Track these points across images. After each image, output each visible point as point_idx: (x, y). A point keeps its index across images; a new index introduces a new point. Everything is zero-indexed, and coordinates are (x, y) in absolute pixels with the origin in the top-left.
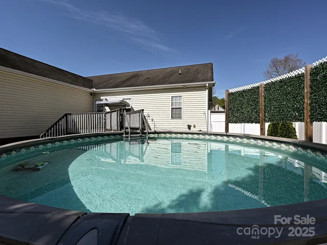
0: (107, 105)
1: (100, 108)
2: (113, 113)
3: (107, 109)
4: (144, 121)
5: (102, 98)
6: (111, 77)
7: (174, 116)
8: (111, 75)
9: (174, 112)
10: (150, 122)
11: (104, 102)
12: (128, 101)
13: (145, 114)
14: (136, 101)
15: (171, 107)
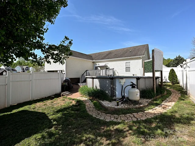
0: (99, 67)
1: (96, 68)
2: (103, 70)
3: (99, 68)
4: (114, 73)
5: (97, 64)
6: (100, 54)
7: (127, 70)
8: (99, 53)
9: (127, 69)
10: (116, 73)
11: (98, 65)
12: (107, 65)
13: (114, 70)
14: (111, 65)
15: (125, 67)
